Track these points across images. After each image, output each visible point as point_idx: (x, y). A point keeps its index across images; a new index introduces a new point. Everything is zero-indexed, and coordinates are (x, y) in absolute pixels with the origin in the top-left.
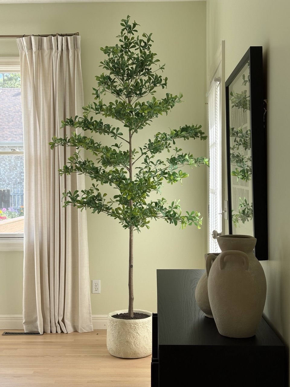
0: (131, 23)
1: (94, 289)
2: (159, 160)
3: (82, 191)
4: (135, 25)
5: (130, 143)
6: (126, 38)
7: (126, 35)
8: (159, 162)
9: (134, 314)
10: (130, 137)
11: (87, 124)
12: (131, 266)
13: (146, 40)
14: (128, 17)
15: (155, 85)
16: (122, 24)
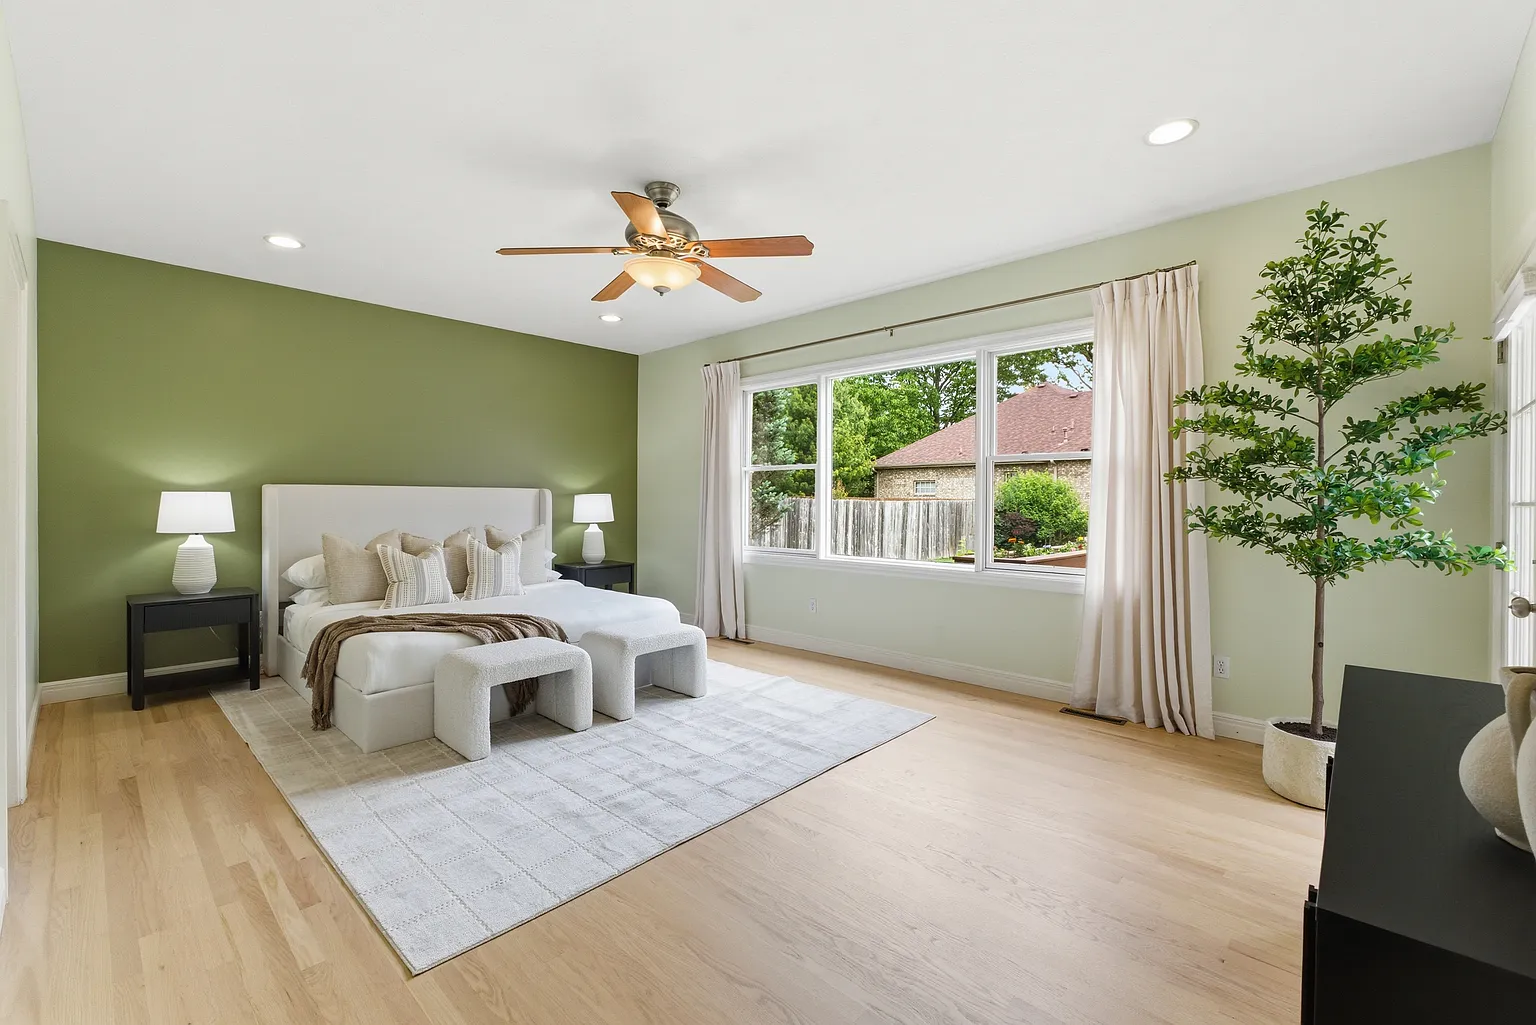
0: (1329, 213)
1: (1216, 671)
2: (1382, 453)
3: (1224, 509)
4: (1337, 216)
5: (1320, 425)
6: (1316, 241)
7: (1317, 236)
8: (1382, 457)
9: (1325, 729)
10: (1321, 416)
11: (1227, 397)
12: (1319, 645)
13: (1365, 236)
14: (1323, 203)
15: (1379, 318)
16: (1311, 219)
